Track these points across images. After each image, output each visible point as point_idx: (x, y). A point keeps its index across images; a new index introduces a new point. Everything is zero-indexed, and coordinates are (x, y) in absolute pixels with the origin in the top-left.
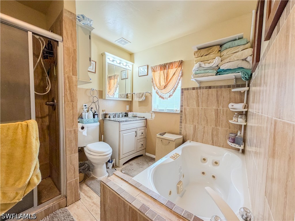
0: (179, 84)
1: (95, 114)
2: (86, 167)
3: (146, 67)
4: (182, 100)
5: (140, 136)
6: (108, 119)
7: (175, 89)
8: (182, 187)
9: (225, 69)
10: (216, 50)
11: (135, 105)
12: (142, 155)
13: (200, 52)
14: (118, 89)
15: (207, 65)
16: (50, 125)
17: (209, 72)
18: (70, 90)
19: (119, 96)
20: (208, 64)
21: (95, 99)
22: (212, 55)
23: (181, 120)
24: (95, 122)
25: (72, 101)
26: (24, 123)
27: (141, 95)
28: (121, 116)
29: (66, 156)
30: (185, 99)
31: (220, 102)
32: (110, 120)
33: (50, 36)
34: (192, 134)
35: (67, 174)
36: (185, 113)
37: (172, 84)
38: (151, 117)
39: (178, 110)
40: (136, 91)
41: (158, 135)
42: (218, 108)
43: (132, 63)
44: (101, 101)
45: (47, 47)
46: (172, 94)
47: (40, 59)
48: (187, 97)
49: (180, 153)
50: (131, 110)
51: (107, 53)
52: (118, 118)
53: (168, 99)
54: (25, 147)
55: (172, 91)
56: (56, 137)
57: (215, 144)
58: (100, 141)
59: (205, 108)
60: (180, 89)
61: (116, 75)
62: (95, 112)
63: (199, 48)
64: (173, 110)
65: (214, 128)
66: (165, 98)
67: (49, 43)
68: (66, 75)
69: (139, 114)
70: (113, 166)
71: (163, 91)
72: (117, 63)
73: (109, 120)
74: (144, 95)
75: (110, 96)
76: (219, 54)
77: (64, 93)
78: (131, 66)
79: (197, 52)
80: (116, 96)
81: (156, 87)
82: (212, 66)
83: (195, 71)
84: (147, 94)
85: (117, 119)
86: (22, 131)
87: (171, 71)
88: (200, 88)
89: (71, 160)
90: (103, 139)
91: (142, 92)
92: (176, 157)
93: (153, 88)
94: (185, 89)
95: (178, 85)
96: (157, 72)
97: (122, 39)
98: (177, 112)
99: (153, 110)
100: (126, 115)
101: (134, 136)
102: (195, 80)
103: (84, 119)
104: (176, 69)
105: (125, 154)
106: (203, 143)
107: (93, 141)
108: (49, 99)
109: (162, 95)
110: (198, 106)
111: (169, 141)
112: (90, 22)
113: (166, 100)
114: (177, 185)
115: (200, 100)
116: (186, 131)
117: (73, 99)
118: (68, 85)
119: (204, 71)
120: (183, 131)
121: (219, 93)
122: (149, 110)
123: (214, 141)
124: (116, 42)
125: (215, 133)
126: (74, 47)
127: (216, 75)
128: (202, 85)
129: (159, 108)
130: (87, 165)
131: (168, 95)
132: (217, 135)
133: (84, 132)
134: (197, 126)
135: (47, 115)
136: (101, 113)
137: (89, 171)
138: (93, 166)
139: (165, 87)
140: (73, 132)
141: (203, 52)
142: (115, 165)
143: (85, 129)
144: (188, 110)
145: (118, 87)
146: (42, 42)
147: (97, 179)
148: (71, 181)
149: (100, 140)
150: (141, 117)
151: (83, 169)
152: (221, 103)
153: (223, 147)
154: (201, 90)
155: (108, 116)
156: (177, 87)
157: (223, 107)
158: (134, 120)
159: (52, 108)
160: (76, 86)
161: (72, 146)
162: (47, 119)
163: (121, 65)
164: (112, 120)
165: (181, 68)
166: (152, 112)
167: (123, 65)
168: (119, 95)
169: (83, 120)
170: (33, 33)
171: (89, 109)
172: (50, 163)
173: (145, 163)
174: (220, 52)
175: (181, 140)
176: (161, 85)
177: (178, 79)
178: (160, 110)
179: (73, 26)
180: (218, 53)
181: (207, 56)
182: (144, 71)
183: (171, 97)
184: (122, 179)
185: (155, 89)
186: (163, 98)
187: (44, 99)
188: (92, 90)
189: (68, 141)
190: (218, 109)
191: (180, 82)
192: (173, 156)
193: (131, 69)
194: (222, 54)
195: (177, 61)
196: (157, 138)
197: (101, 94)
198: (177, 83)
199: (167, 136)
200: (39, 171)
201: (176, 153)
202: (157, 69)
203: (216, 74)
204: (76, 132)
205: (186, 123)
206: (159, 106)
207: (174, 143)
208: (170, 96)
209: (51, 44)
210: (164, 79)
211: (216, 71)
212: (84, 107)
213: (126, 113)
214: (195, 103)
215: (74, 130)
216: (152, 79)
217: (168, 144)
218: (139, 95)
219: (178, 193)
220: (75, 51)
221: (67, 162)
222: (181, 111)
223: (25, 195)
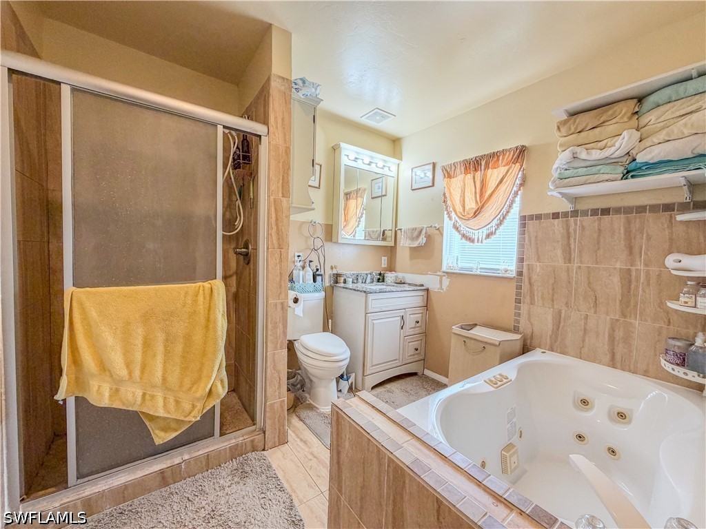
0: (514, 205)
1: (317, 273)
2: (298, 381)
3: (431, 167)
4: (521, 245)
5: (411, 328)
6: (342, 285)
7: (504, 218)
8: (514, 459)
9: (650, 162)
10: (623, 112)
11: (403, 256)
12: (414, 374)
13: (575, 122)
14: (363, 219)
15: (596, 155)
16: (238, 291)
17: (602, 172)
18: (277, 225)
19: (365, 236)
20: (599, 151)
21: (318, 243)
22: (611, 126)
23: (519, 294)
24: (316, 291)
25: (280, 247)
26: (207, 285)
27: (416, 234)
28: (369, 280)
29: (266, 353)
30: (530, 241)
31: (636, 250)
32: (346, 288)
33: (250, 128)
34: (550, 332)
35: (268, 387)
36: (530, 279)
37: (494, 207)
38: (438, 286)
39: (511, 271)
40: (404, 224)
41: (456, 329)
42: (632, 266)
43: (397, 161)
44: (328, 245)
45: (241, 148)
46: (496, 230)
47: (229, 172)
48: (536, 237)
49: (513, 375)
50: (391, 268)
51: (343, 145)
52: (363, 285)
53: (484, 241)
54: (207, 327)
55: (496, 222)
56: (249, 316)
57: (619, 365)
58: (324, 331)
59: (589, 267)
60: (518, 216)
61: (360, 189)
62: (317, 270)
63: (572, 111)
64: (498, 270)
65: (617, 320)
66: (476, 240)
67: (244, 140)
68: (272, 198)
69: (410, 278)
70: (350, 389)
71: (472, 223)
72: (363, 163)
73: (344, 288)
74: (424, 232)
75: (347, 237)
76: (634, 122)
77: (268, 231)
78: (394, 168)
79: (565, 122)
80: (360, 236)
81: (453, 213)
82: (611, 157)
83: (559, 170)
84: (431, 231)
85: (360, 286)
86: (204, 298)
87: (494, 175)
88: (575, 213)
89: (274, 360)
90: (330, 327)
91: (419, 226)
92: (499, 383)
93: (446, 216)
94: (531, 217)
95: (510, 206)
96: (456, 179)
97: (377, 110)
98: (507, 275)
99: (444, 268)
100: (381, 279)
101: (399, 327)
102: (559, 193)
103: (296, 284)
104: (507, 168)
105: (376, 365)
106: (581, 358)
107: (311, 331)
108: (237, 244)
109: (470, 233)
110: (569, 259)
111: (485, 345)
112: (316, 89)
113: (480, 244)
114: (503, 452)
115: (575, 245)
116: (532, 325)
117: (282, 244)
118: (273, 216)
119: (585, 169)
120: (523, 324)
121: (636, 225)
122: (436, 268)
123: (618, 357)
124: (363, 118)
125: (619, 334)
126: (286, 144)
127: (625, 177)
128: (583, 206)
129: (460, 265)
130: (299, 378)
131: (485, 231)
132: (627, 339)
133: (299, 309)
134: (563, 311)
135: (234, 274)
136: (329, 272)
137: (303, 391)
138: (311, 381)
139: (476, 214)
140: (279, 307)
141: (584, 120)
142: (355, 388)
143: (301, 302)
144: (538, 269)
145: (364, 215)
146: (234, 138)
147: (318, 408)
148: (274, 403)
149: (325, 329)
150: (416, 285)
151: (293, 385)
152: (641, 253)
153: (646, 374)
154: (579, 218)
155: (342, 280)
156: (508, 212)
157: (646, 265)
158: (398, 289)
159: (244, 259)
160: (288, 217)
161: (276, 334)
162: (233, 281)
163: (373, 168)
164: (351, 289)
165: (521, 166)
166: (443, 274)
167: (378, 167)
168: (365, 233)
169: (294, 285)
170: (225, 127)
171: (305, 263)
172: (235, 365)
173: (423, 392)
174: (637, 117)
175: (518, 346)
176: (467, 208)
177: (513, 192)
178: (462, 269)
179: (286, 103)
180: (630, 118)
181: (595, 129)
182: (425, 176)
183: (493, 237)
184: (373, 407)
185: (450, 218)
186: (470, 239)
187: (230, 243)
188: (313, 223)
189: (271, 323)
190: (629, 269)
191: (518, 199)
192: (493, 379)
193: (394, 174)
194: (644, 120)
195: (508, 147)
196: (453, 335)
197: (330, 233)
198: (508, 203)
199: (480, 333)
200: (225, 373)
201: (500, 375)
202: (458, 171)
203: (624, 175)
204: (284, 308)
205: (532, 303)
206: (459, 259)
207: (498, 351)
208: (488, 236)
209: (248, 142)
210: (476, 193)
211: (623, 168)
212: (296, 258)
213: (380, 274)
214: (559, 252)
215: (282, 304)
216: (444, 194)
217: (483, 351)
218: (412, 233)
219: (504, 471)
220: (287, 151)
221: (269, 364)
222: (520, 274)
223: (205, 411)
